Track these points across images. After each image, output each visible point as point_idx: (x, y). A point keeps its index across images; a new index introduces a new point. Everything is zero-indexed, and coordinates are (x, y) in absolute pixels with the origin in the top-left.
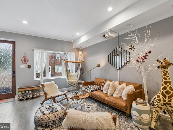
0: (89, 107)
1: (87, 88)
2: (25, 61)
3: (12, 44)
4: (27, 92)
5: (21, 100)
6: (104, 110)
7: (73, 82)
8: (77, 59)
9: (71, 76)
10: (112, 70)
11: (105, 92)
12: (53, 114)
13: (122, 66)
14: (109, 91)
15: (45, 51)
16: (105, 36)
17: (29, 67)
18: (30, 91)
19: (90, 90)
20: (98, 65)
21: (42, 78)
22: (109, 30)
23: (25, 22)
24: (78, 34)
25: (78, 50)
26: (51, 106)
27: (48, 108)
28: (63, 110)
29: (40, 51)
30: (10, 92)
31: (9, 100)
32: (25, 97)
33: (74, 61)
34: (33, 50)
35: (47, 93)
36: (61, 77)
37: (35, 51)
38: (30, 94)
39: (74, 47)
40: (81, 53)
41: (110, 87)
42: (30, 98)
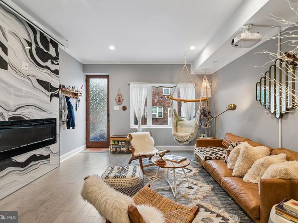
0: (193, 188)
1: (201, 151)
2: (119, 101)
3: (107, 79)
4: (120, 143)
5: (114, 153)
6: (219, 202)
7: (181, 137)
8: (198, 94)
9: (182, 126)
10: (265, 117)
11: (229, 165)
12: (118, 179)
13: (287, 109)
14: (236, 165)
15: (144, 85)
16: (235, 42)
17: (124, 108)
18: (123, 142)
19: (205, 156)
20: (231, 107)
21: (140, 126)
22: (245, 25)
23: (112, 48)
24: (193, 48)
25: (201, 77)
26: (125, 168)
27: (120, 169)
28: (133, 178)
29: (138, 85)
30: (106, 140)
31: (103, 150)
32: (118, 149)
33: (194, 99)
34: (129, 85)
35: (134, 148)
36: (167, 126)
37: (132, 85)
38: (123, 146)
39: (194, 74)
40: (205, 83)
41: (239, 157)
42: (123, 153)
